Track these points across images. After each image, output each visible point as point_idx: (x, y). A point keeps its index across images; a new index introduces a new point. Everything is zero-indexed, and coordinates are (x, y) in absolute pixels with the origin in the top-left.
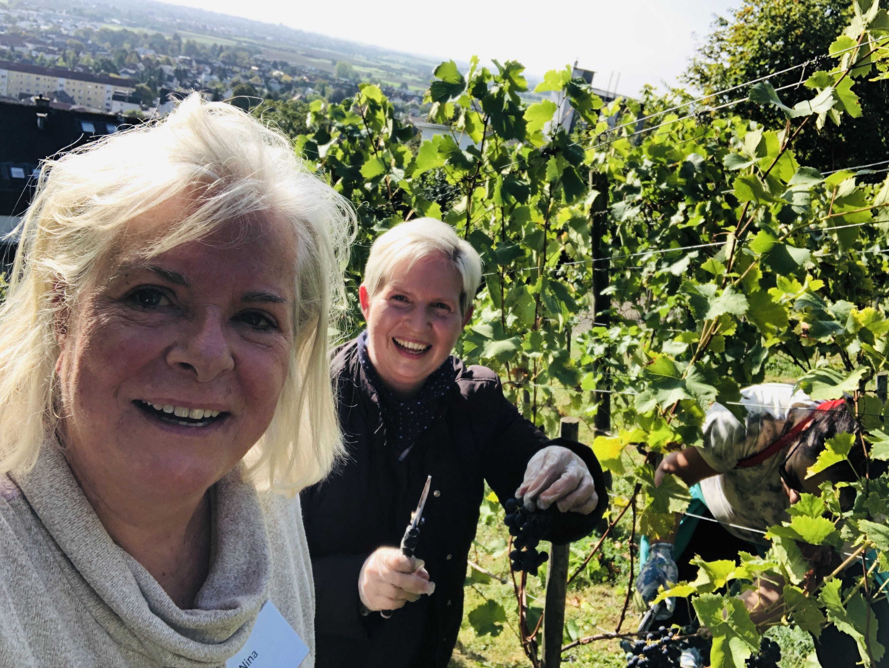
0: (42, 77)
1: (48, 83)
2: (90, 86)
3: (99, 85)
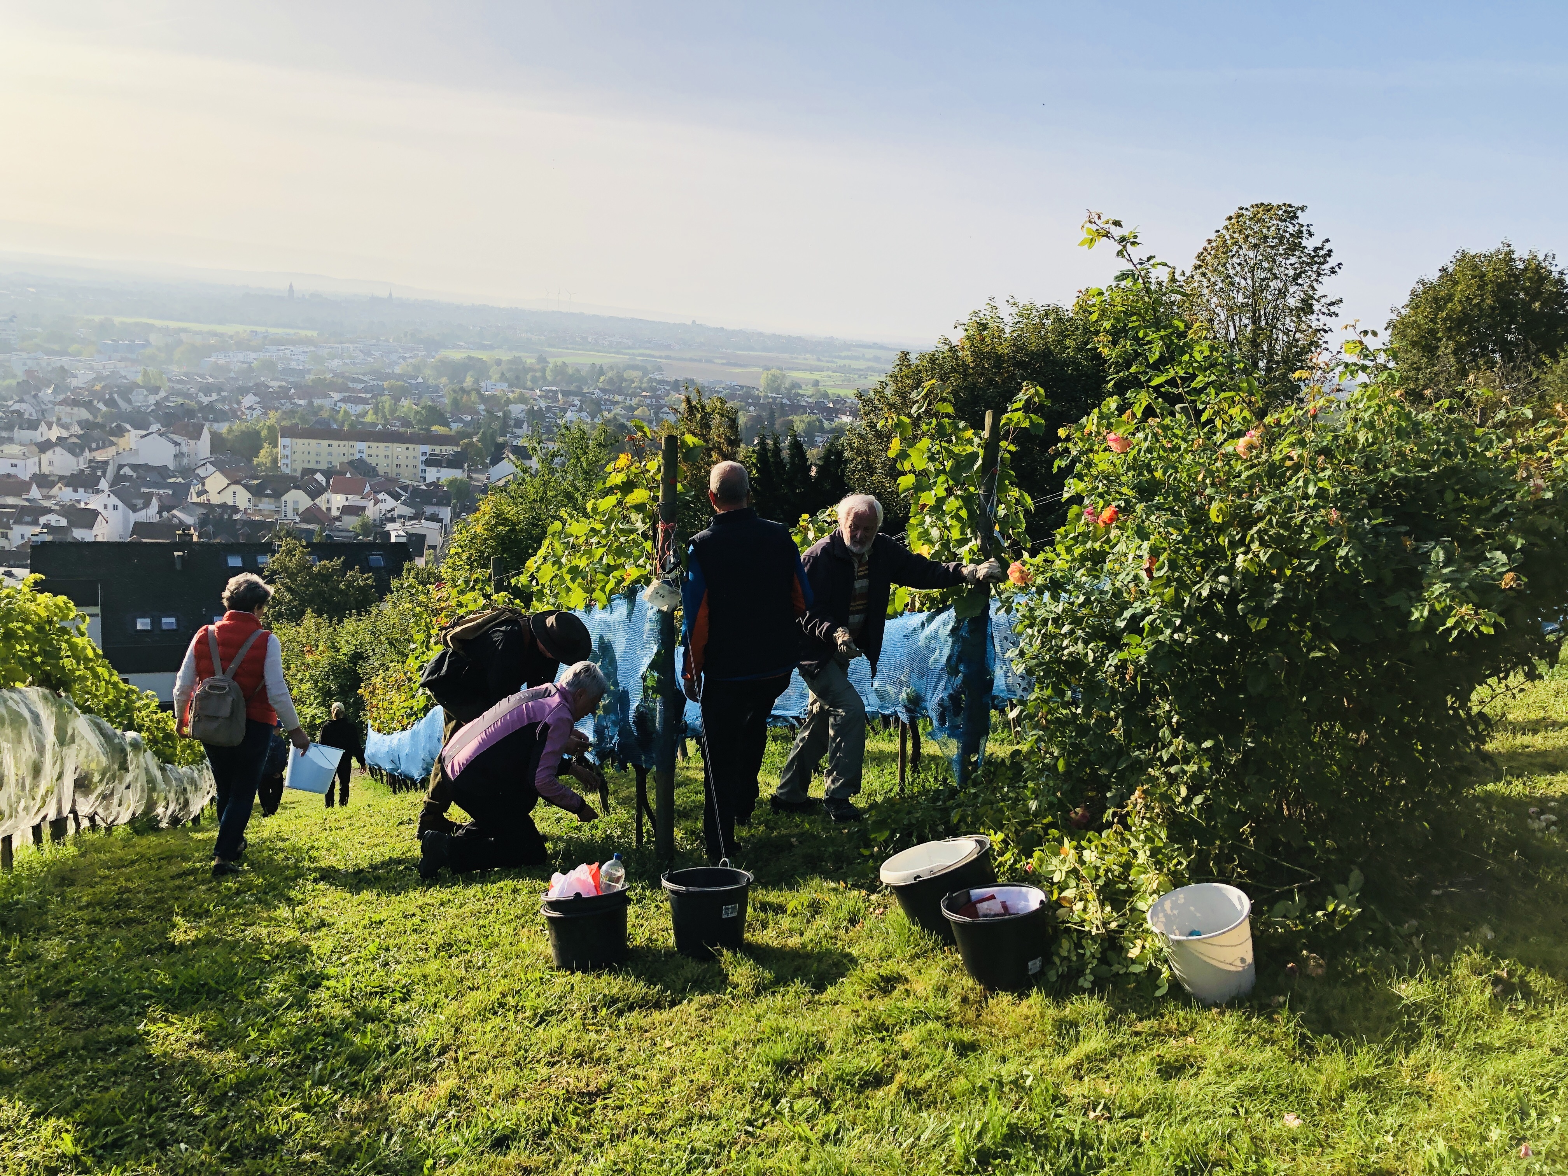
0: (335, 443)
1: (345, 450)
2: (398, 449)
3: (411, 446)
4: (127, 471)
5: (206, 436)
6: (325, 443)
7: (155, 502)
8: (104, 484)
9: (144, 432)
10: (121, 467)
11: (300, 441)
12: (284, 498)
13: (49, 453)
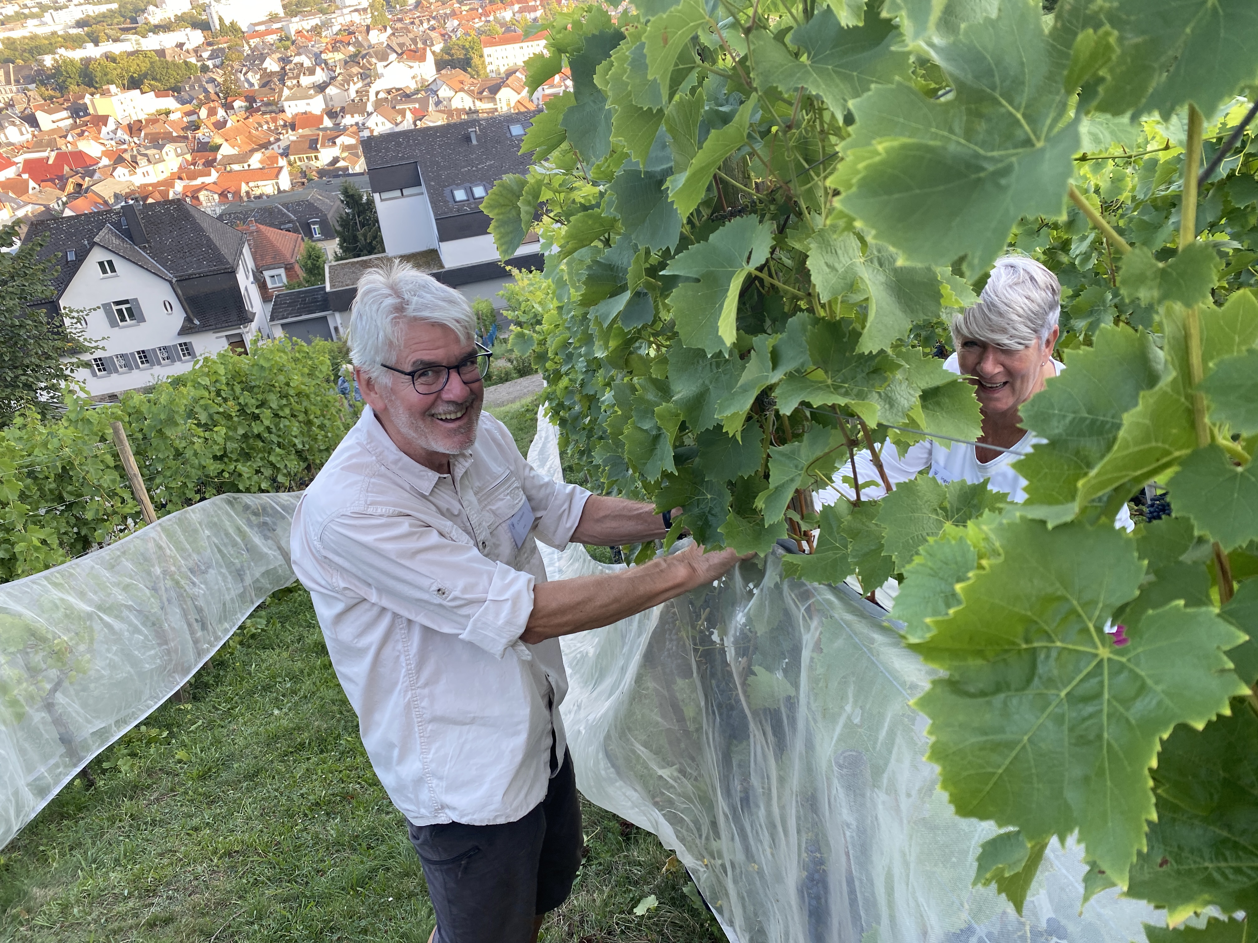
4: (382, 95)
5: (430, 58)
6: (517, 46)
7: (409, 115)
8: (370, 108)
9: (385, 63)
10: (377, 93)
11: (498, 48)
12: (498, 96)
13: (328, 91)
